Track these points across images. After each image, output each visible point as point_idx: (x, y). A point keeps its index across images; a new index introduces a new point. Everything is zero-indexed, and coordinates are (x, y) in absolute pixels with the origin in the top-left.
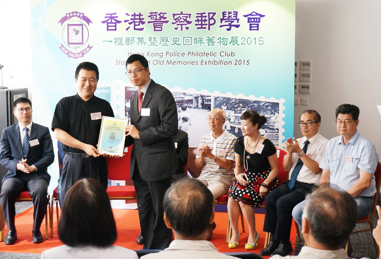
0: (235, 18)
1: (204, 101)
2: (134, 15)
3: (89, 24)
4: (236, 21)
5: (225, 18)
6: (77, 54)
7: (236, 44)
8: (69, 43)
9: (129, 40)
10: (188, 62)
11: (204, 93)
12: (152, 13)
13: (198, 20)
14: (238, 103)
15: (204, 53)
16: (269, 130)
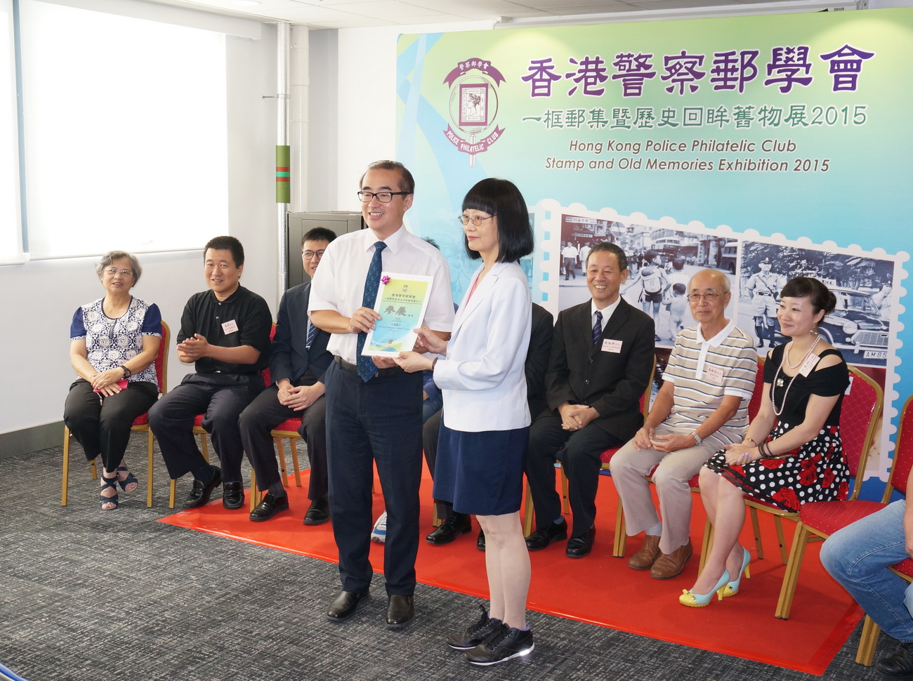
0: (801, 62)
1: (723, 250)
2: (587, 62)
3: (498, 84)
4: (803, 69)
5: (778, 63)
6: (476, 145)
7: (800, 122)
8: (461, 124)
9: (574, 116)
10: (692, 163)
11: (723, 232)
12: (622, 56)
13: (718, 70)
14: (797, 259)
15: (728, 144)
16: (866, 324)
